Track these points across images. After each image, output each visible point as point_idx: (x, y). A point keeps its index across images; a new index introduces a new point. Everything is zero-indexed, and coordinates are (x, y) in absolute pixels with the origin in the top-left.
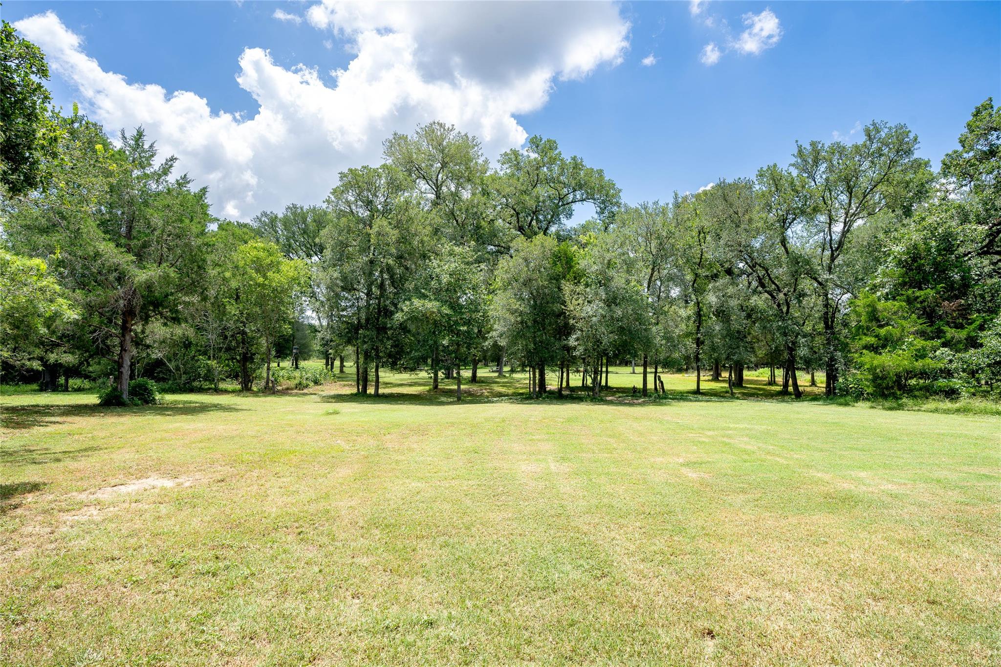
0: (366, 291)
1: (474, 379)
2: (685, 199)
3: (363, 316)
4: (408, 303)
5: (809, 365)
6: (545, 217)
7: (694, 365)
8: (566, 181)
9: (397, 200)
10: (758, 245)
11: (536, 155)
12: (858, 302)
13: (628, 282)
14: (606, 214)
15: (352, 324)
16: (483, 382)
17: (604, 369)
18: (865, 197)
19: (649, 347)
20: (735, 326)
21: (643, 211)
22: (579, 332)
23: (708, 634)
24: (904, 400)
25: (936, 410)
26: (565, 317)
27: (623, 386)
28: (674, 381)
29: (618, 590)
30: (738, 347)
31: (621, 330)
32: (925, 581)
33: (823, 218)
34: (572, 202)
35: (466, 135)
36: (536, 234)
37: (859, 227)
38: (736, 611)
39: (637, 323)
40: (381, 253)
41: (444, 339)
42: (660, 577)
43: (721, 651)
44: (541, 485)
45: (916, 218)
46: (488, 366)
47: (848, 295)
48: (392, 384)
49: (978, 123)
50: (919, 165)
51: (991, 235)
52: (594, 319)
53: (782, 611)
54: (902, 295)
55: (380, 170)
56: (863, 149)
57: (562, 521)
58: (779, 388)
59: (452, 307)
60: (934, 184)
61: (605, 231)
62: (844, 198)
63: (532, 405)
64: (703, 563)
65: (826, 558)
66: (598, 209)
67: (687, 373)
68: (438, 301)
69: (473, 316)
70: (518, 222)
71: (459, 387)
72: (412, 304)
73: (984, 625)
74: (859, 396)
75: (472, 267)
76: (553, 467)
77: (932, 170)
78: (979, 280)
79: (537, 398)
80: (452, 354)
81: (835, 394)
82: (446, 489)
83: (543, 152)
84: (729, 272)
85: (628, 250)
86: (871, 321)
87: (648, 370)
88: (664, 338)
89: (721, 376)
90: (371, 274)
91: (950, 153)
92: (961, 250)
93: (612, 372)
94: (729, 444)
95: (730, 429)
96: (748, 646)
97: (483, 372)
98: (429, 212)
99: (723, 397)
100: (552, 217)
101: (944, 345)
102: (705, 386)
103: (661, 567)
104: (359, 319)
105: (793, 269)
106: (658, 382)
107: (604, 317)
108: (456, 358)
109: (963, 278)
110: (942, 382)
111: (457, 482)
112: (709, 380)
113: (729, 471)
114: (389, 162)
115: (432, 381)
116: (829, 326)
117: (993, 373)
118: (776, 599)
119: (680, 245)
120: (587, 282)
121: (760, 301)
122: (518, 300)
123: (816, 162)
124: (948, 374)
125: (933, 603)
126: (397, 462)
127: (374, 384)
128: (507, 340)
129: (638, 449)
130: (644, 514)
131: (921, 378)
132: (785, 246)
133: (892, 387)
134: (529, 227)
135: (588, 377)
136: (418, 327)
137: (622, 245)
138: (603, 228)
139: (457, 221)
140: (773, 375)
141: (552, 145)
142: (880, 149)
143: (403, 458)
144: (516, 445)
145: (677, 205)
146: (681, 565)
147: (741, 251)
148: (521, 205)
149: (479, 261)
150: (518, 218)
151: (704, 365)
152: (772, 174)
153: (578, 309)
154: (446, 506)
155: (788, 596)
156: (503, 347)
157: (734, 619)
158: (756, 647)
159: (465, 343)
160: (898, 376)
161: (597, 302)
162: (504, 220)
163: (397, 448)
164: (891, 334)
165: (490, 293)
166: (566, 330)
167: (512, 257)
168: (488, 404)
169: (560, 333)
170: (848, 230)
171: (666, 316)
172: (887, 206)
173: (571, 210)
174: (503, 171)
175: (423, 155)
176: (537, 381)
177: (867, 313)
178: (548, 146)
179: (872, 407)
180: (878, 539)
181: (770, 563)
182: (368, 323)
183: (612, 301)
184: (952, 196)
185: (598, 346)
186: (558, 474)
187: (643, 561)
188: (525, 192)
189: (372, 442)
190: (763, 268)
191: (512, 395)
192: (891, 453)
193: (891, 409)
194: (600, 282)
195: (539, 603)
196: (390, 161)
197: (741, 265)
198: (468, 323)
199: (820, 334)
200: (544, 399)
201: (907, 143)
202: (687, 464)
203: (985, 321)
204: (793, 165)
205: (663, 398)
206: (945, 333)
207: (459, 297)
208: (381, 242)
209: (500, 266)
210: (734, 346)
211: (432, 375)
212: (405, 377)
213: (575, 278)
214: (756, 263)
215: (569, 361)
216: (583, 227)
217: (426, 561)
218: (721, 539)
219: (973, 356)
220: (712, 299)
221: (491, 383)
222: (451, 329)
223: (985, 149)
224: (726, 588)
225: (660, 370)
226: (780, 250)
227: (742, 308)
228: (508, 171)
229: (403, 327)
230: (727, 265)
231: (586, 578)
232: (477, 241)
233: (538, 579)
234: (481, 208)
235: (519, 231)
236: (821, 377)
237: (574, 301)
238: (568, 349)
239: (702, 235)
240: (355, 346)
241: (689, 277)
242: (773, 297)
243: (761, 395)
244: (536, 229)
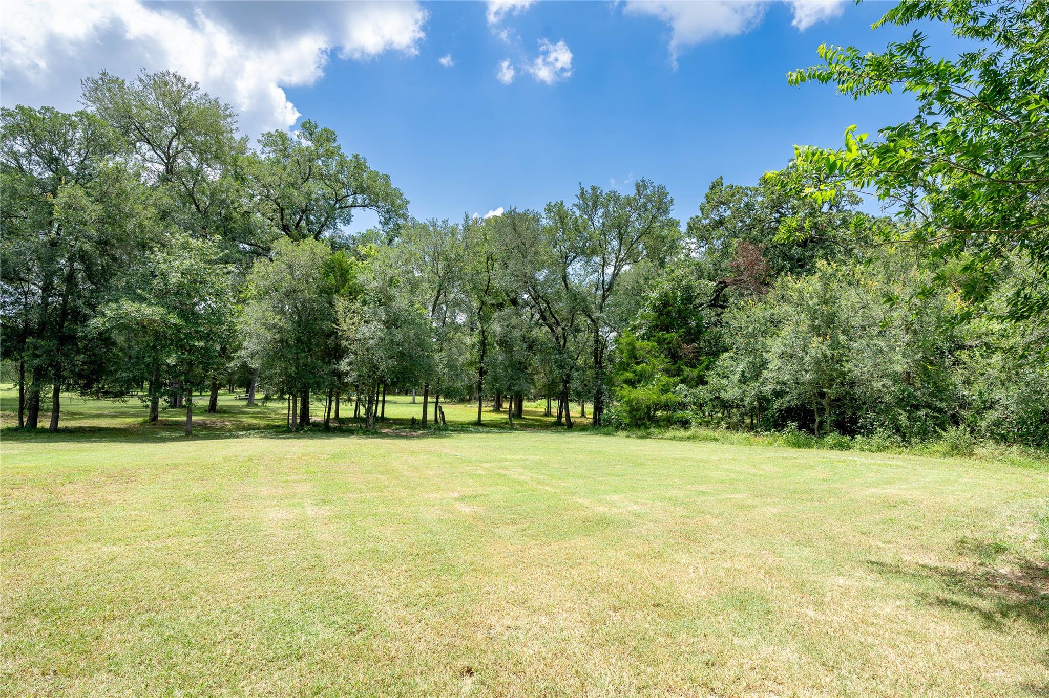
0: (41, 284)
1: (213, 408)
2: (476, 221)
3: (35, 317)
4: (113, 305)
5: (581, 397)
6: (318, 218)
7: (477, 395)
8: (345, 180)
9: (101, 165)
10: (541, 278)
11: (310, 143)
12: (622, 341)
13: (412, 304)
14: (391, 226)
15: (14, 329)
16: (225, 412)
17: (381, 398)
18: (632, 245)
19: (430, 375)
20: (517, 357)
21: (431, 229)
22: (353, 356)
23: (467, 672)
24: (652, 429)
25: (674, 438)
26: (336, 338)
27: (401, 417)
28: (455, 412)
29: (375, 643)
30: (519, 378)
31: (402, 355)
32: (653, 587)
33: (597, 259)
34: (352, 206)
35: (216, 100)
36: (304, 237)
37: (626, 273)
38: (496, 643)
39: (419, 349)
40: (71, 234)
41: (168, 356)
42: (423, 621)
43: (477, 687)
44: (293, 534)
45: (668, 270)
46: (233, 392)
47: (615, 334)
48: (82, 414)
49: (713, 196)
50: (673, 224)
51: (717, 291)
52: (371, 341)
53: (538, 636)
54: (655, 336)
55: (74, 118)
56: (633, 202)
57: (318, 572)
58: (553, 419)
59: (183, 314)
60: (682, 242)
61: (389, 244)
62: (615, 243)
63: (290, 440)
64: (469, 599)
65: (580, 578)
66: (382, 219)
67: (469, 404)
68: (163, 306)
69: (214, 329)
70: (282, 219)
71: (189, 418)
72: (119, 308)
73: (691, 618)
74: (619, 427)
75: (215, 267)
76: (310, 512)
77: (681, 229)
78: (708, 327)
79: (297, 431)
80: (180, 375)
81: (600, 424)
82: (157, 550)
83: (319, 142)
84: (514, 302)
85: (413, 268)
86: (630, 358)
87: (429, 399)
88: (446, 366)
89: (502, 407)
90: (51, 260)
91: (694, 217)
92: (697, 301)
93: (389, 402)
94: (504, 475)
95: (507, 460)
96: (504, 677)
97: (225, 399)
98: (154, 188)
99: (502, 428)
100: (326, 219)
101: (682, 382)
102: (487, 417)
103: (425, 611)
104: (26, 322)
105: (572, 305)
106: (438, 412)
107: (382, 340)
108: (187, 381)
109: (697, 325)
110: (679, 414)
111: (175, 541)
112: (490, 411)
113: (502, 502)
114: (92, 109)
115: (149, 410)
116: (598, 362)
117: (713, 406)
118: (534, 625)
119: (468, 269)
120: (365, 299)
121: (541, 333)
122: (278, 313)
123: (595, 206)
124: (683, 406)
125: (657, 605)
126: (80, 521)
127: (50, 414)
128: (260, 361)
129: (412, 486)
130: (412, 555)
131: (664, 410)
132: (565, 281)
133: (643, 418)
134: (296, 227)
135: (361, 407)
136: (128, 340)
137: (407, 262)
138: (387, 241)
139: (198, 207)
140: (549, 407)
141: (329, 136)
142: (645, 205)
143: (92, 514)
144: (264, 488)
145: (467, 228)
146: (446, 605)
147: (526, 283)
148: (287, 200)
149: (226, 261)
150: (282, 215)
151: (486, 396)
152: (559, 211)
153: (353, 328)
154: (156, 573)
155: (544, 620)
156: (255, 370)
157: (493, 652)
158: (511, 675)
159: (201, 362)
160: (649, 408)
161: (375, 322)
162: (263, 215)
163: (82, 501)
164: (645, 371)
165: (238, 302)
166: (338, 353)
167: (272, 261)
168: (231, 440)
169: (329, 355)
170: (617, 274)
171: (450, 343)
172: (648, 256)
173: (350, 216)
174: (265, 155)
175: (148, 112)
176: (298, 412)
177: (628, 350)
178: (324, 136)
179: (628, 436)
180: (622, 555)
181: (531, 591)
182: (43, 329)
183: (392, 323)
184: (693, 254)
185: (374, 372)
186: (315, 520)
187: (406, 606)
188: (293, 185)
189: (39, 496)
190: (545, 301)
191: (265, 428)
192: (639, 477)
193: (642, 437)
194: (380, 301)
195: (277, 675)
196: (94, 109)
197: (526, 296)
198: (207, 337)
199: (590, 368)
200: (306, 432)
201: (666, 203)
202: (462, 499)
203: (710, 362)
204: (576, 205)
205: (442, 430)
206: (683, 371)
207: (195, 304)
208: (71, 219)
209: (256, 270)
210: (515, 377)
211: (149, 403)
212: (107, 404)
213: (351, 294)
214: (539, 296)
215: (339, 388)
216: (364, 236)
217: (117, 649)
218: (487, 572)
219: (701, 392)
220: (497, 328)
221: (237, 414)
222: (181, 346)
223: (717, 218)
224: (489, 622)
225: (441, 399)
226: (560, 285)
227: (524, 339)
228: (272, 156)
229: (104, 338)
230: (512, 295)
231: (339, 636)
232: (225, 235)
233: (278, 646)
234: (232, 195)
235: (283, 230)
236: (589, 408)
237: (348, 319)
238: (339, 375)
239: (490, 261)
240: (17, 360)
241: (476, 304)
242: (552, 330)
243: (538, 426)
244: (306, 232)
